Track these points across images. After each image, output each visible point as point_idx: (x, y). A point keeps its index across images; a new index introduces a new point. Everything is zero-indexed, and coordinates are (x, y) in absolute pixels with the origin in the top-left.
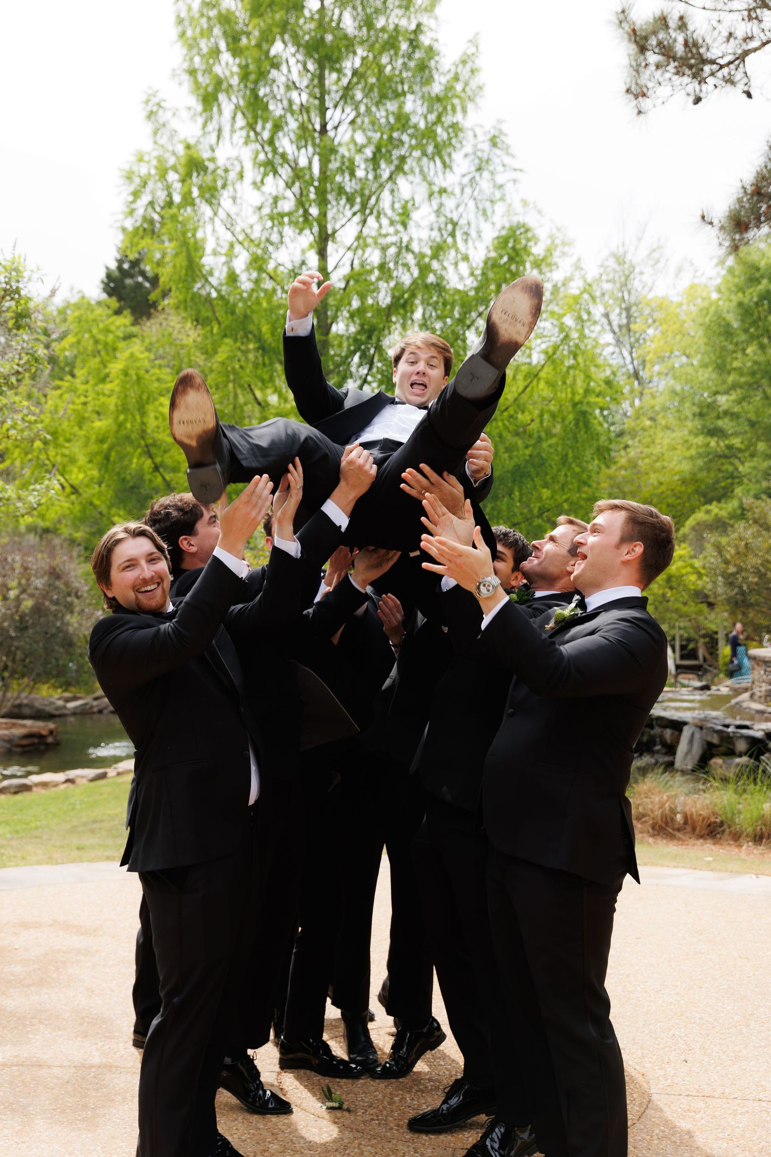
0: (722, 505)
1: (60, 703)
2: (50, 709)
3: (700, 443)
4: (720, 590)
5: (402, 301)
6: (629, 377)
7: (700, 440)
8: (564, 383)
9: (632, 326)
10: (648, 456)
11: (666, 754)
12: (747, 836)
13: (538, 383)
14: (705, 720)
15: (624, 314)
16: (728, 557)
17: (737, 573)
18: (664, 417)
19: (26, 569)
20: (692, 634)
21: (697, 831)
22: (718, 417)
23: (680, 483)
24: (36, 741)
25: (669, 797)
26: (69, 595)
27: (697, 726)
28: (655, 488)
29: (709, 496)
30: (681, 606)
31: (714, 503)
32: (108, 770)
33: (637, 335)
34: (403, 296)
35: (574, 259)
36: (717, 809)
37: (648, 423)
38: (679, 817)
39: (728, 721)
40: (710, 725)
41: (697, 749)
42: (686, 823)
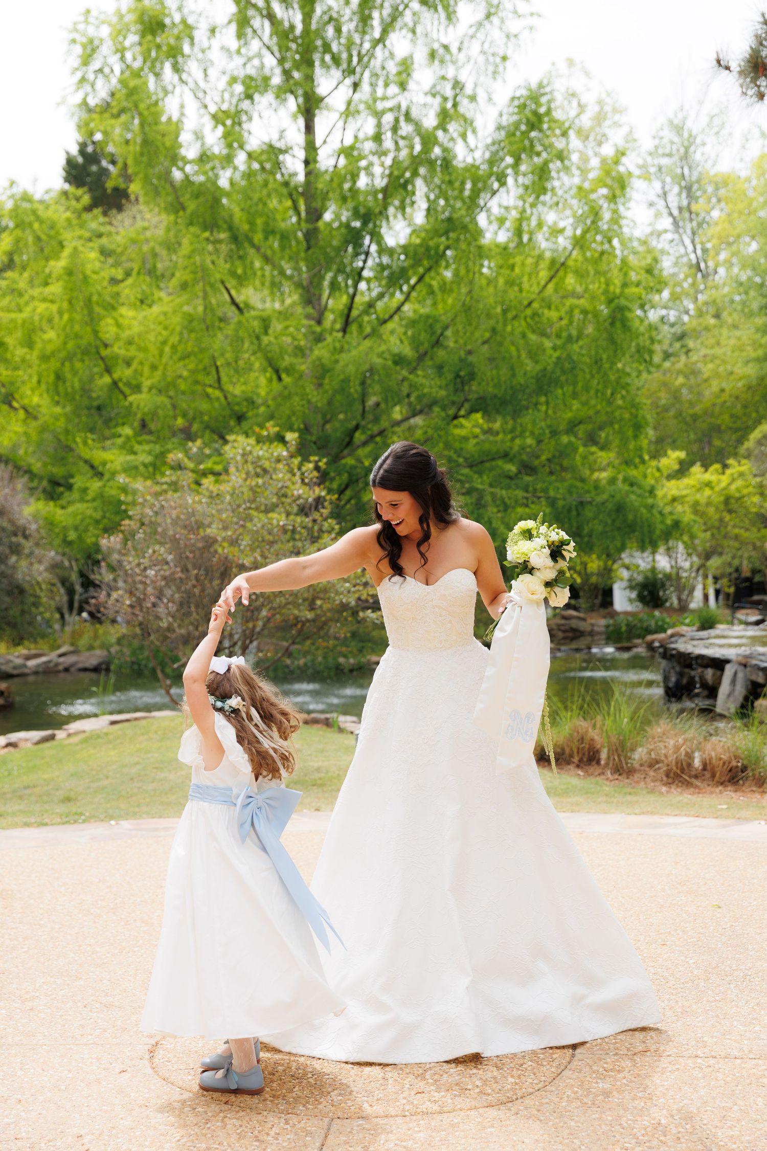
1: (19, 661)
2: (7, 668)
5: (402, 181)
6: (690, 270)
8: (596, 271)
9: (694, 207)
10: (711, 360)
11: (707, 697)
13: (566, 273)
14: (750, 656)
15: (684, 195)
18: (730, 314)
21: (717, 778)
23: (744, 389)
25: (685, 740)
26: (16, 535)
27: (741, 664)
28: (718, 397)
30: (742, 531)
32: (57, 732)
33: (700, 218)
34: (402, 175)
35: (626, 129)
36: (739, 752)
37: (713, 321)
38: (697, 763)
40: (755, 662)
41: (740, 691)
42: (704, 769)
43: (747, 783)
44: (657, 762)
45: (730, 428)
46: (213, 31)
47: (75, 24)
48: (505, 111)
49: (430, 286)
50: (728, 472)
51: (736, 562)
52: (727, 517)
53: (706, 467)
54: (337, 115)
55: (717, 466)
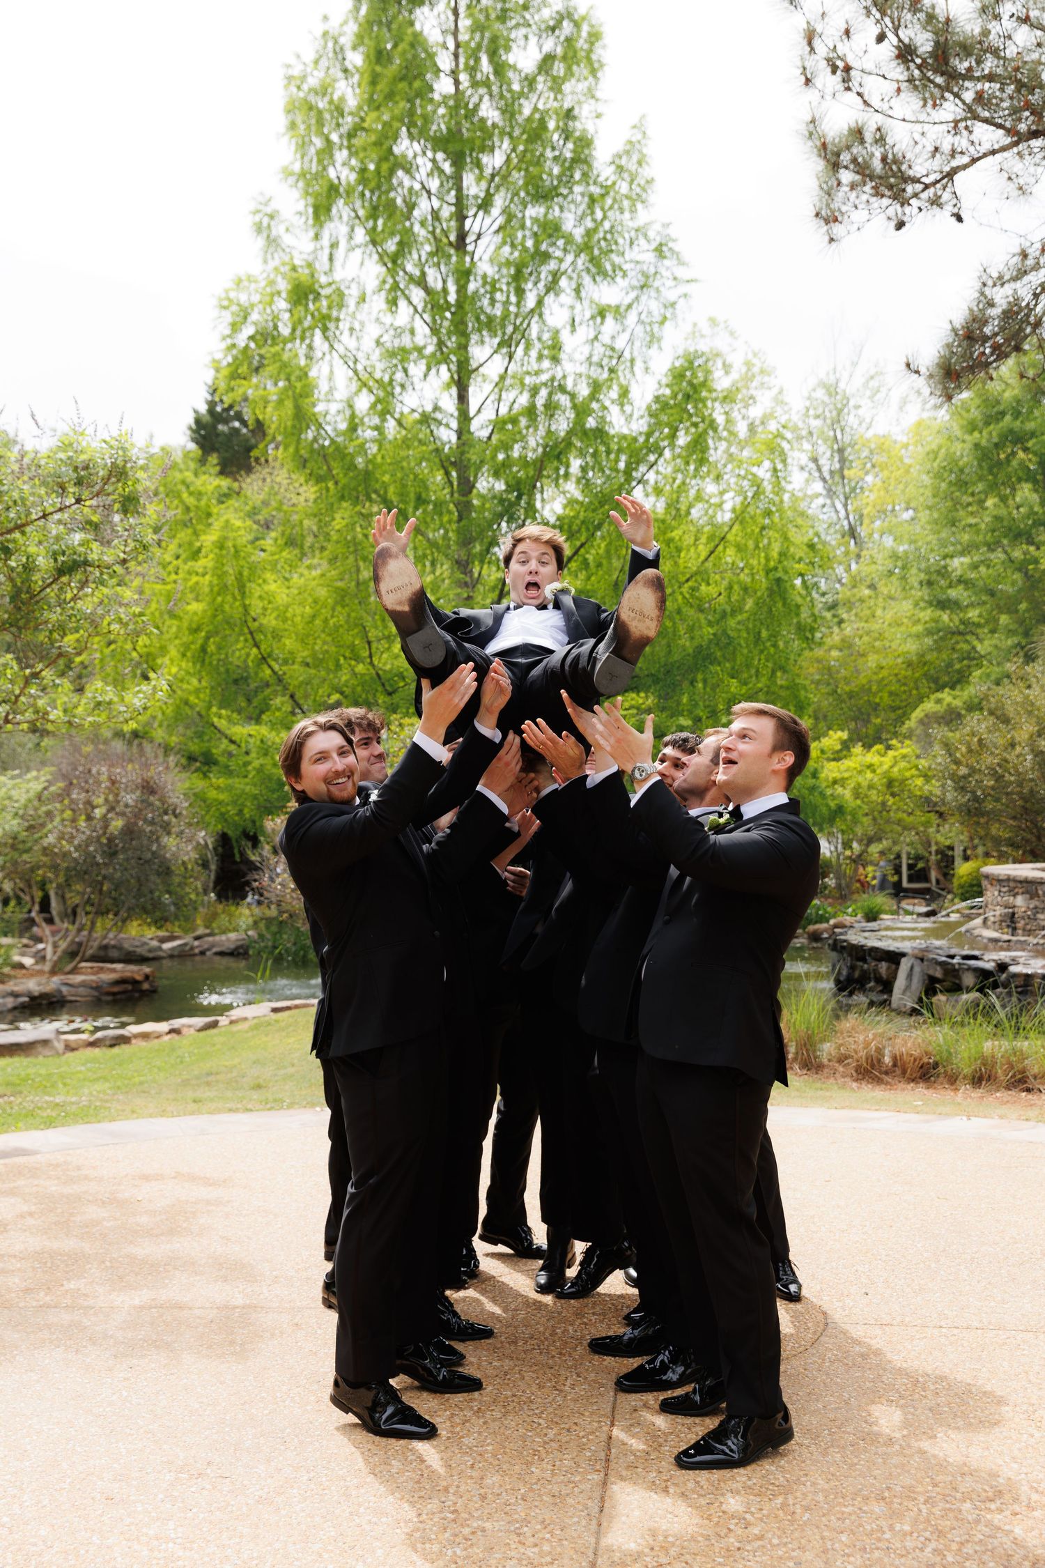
0: (957, 692)
1: (155, 943)
2: (142, 951)
3: (927, 618)
4: (949, 796)
5: (556, 452)
6: (843, 537)
7: (927, 614)
8: (757, 547)
9: (846, 472)
10: (868, 633)
11: (882, 992)
12: (965, 1078)
13: (725, 548)
14: (926, 950)
15: (836, 459)
16: (958, 755)
17: (970, 775)
18: (886, 585)
19: (113, 782)
20: (921, 851)
21: (907, 1075)
22: (950, 586)
23: (904, 666)
24: (130, 987)
25: (876, 1035)
26: (166, 813)
27: (917, 958)
28: (875, 673)
29: (941, 682)
30: (905, 815)
31: (947, 690)
32: (219, 1018)
33: (853, 484)
36: (930, 1048)
37: (867, 592)
38: (887, 1060)
39: (953, 952)
40: (931, 956)
41: (917, 984)
42: (895, 1065)
43: (941, 1079)
44: (846, 1058)
45: (891, 707)
46: (362, 299)
47: (227, 291)
48: (664, 381)
49: (586, 559)
50: (891, 753)
51: (896, 848)
52: (891, 801)
53: (868, 747)
54: (491, 387)
55: (878, 747)
